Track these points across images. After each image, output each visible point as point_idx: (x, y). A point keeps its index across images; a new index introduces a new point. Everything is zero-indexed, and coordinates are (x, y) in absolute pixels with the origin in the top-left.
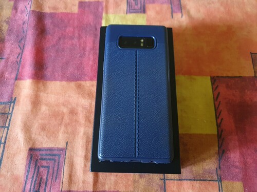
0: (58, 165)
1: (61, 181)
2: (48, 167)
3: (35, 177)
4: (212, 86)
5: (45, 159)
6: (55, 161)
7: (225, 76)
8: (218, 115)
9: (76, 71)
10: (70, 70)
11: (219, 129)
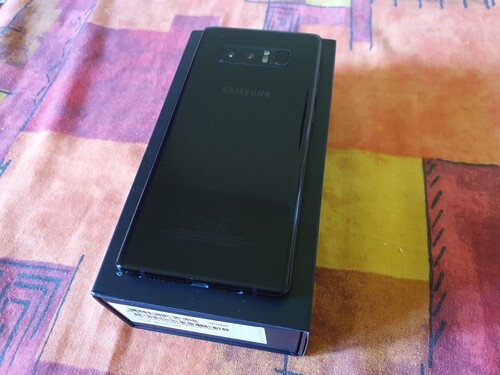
0: (49, 302)
1: (45, 339)
2: (26, 304)
4: (425, 177)
5: (25, 286)
6: (45, 293)
7: (456, 160)
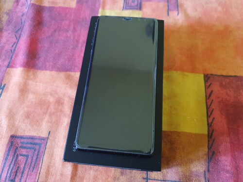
0: (38, 155)
1: (39, 172)
2: (27, 156)
3: (12, 165)
4: (205, 84)
5: (25, 148)
6: (35, 150)
7: (219, 74)
8: (209, 114)
9: (67, 62)
10: (62, 61)
11: (210, 128)
